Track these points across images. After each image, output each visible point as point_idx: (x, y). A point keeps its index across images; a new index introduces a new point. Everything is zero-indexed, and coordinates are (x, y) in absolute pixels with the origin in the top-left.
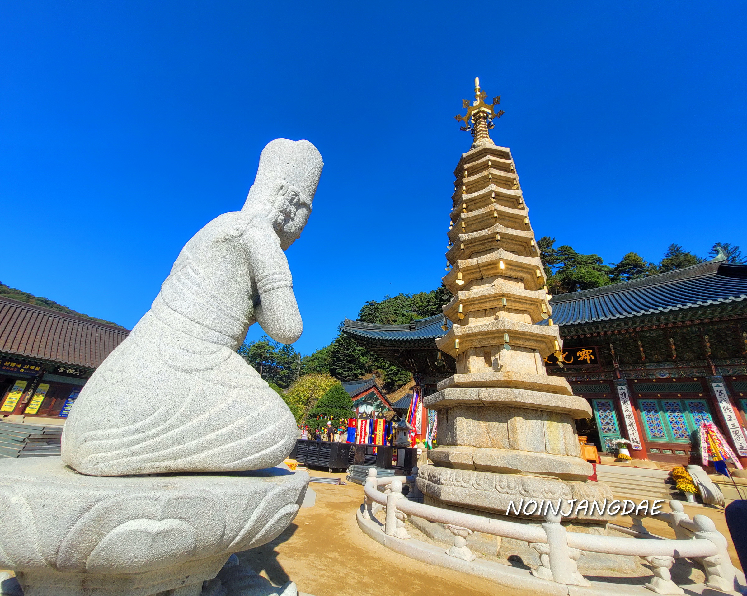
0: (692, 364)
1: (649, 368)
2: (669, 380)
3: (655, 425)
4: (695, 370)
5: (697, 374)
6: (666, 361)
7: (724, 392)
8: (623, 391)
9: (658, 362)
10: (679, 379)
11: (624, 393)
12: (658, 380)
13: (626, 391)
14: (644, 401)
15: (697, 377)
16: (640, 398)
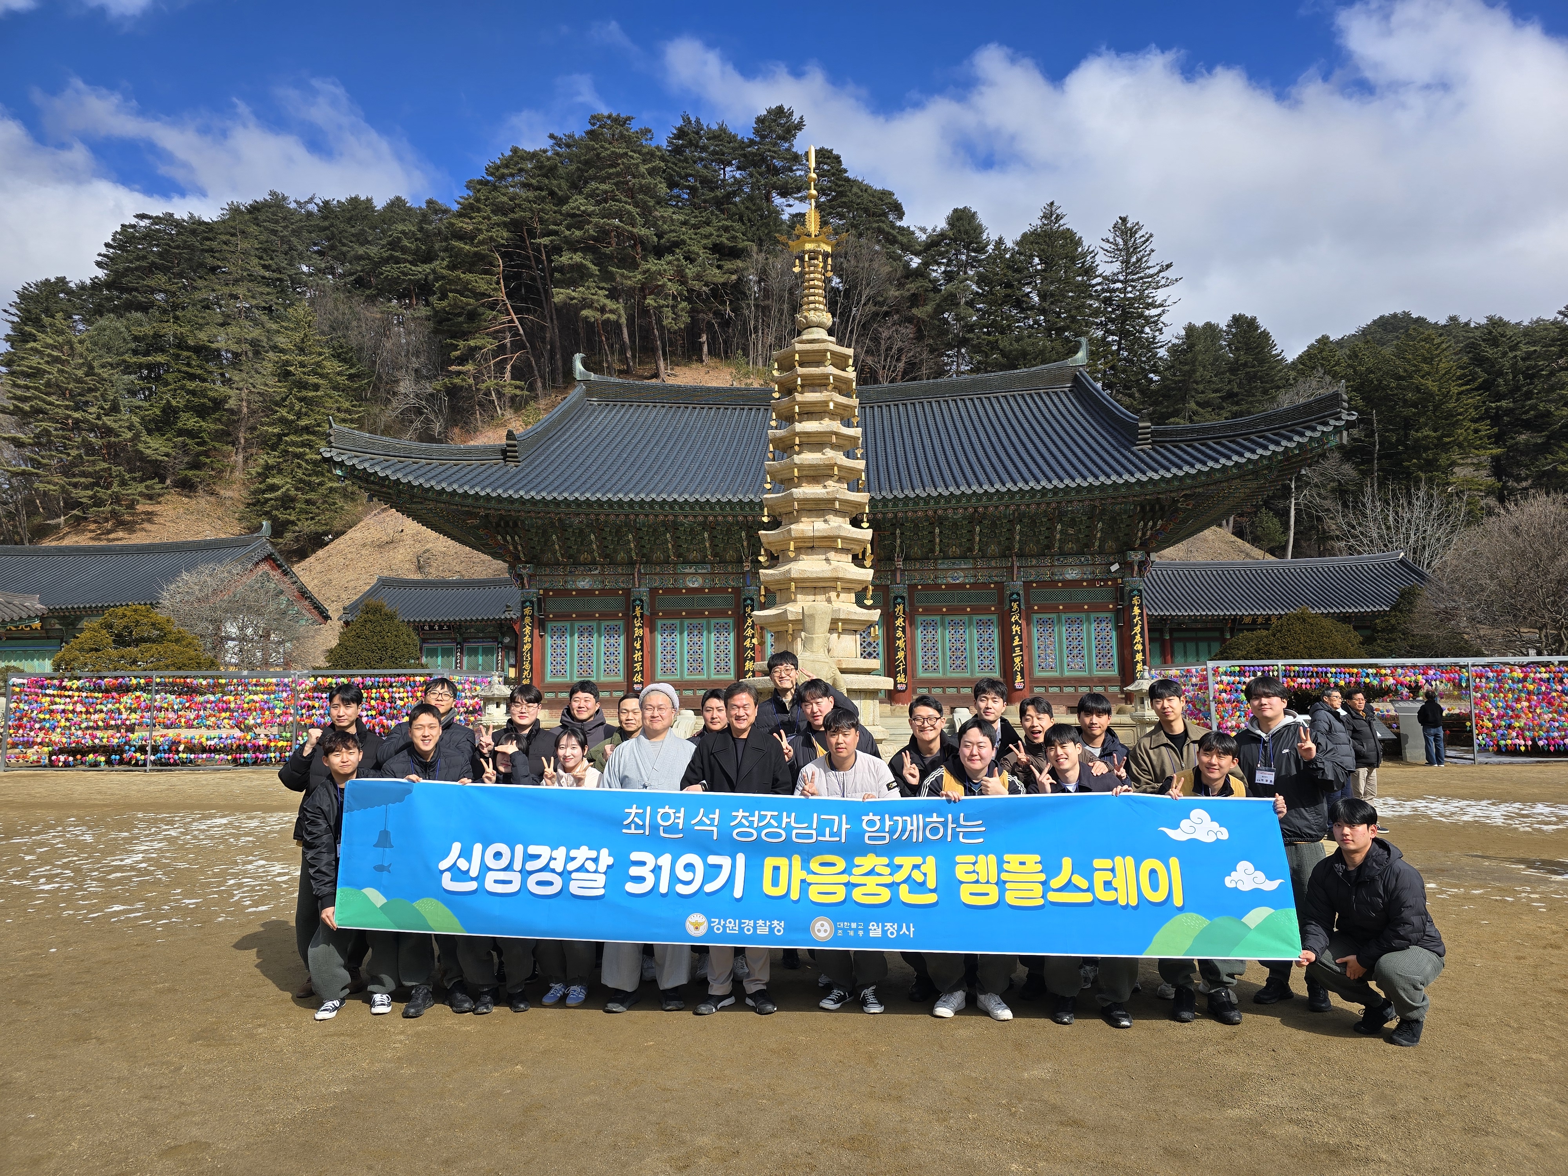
0: (993, 564)
1: (941, 567)
2: (962, 586)
3: (930, 654)
4: (994, 573)
5: (996, 579)
6: (963, 557)
9: (954, 558)
10: (974, 585)
12: (949, 586)
14: (924, 618)
15: (996, 583)
16: (921, 614)
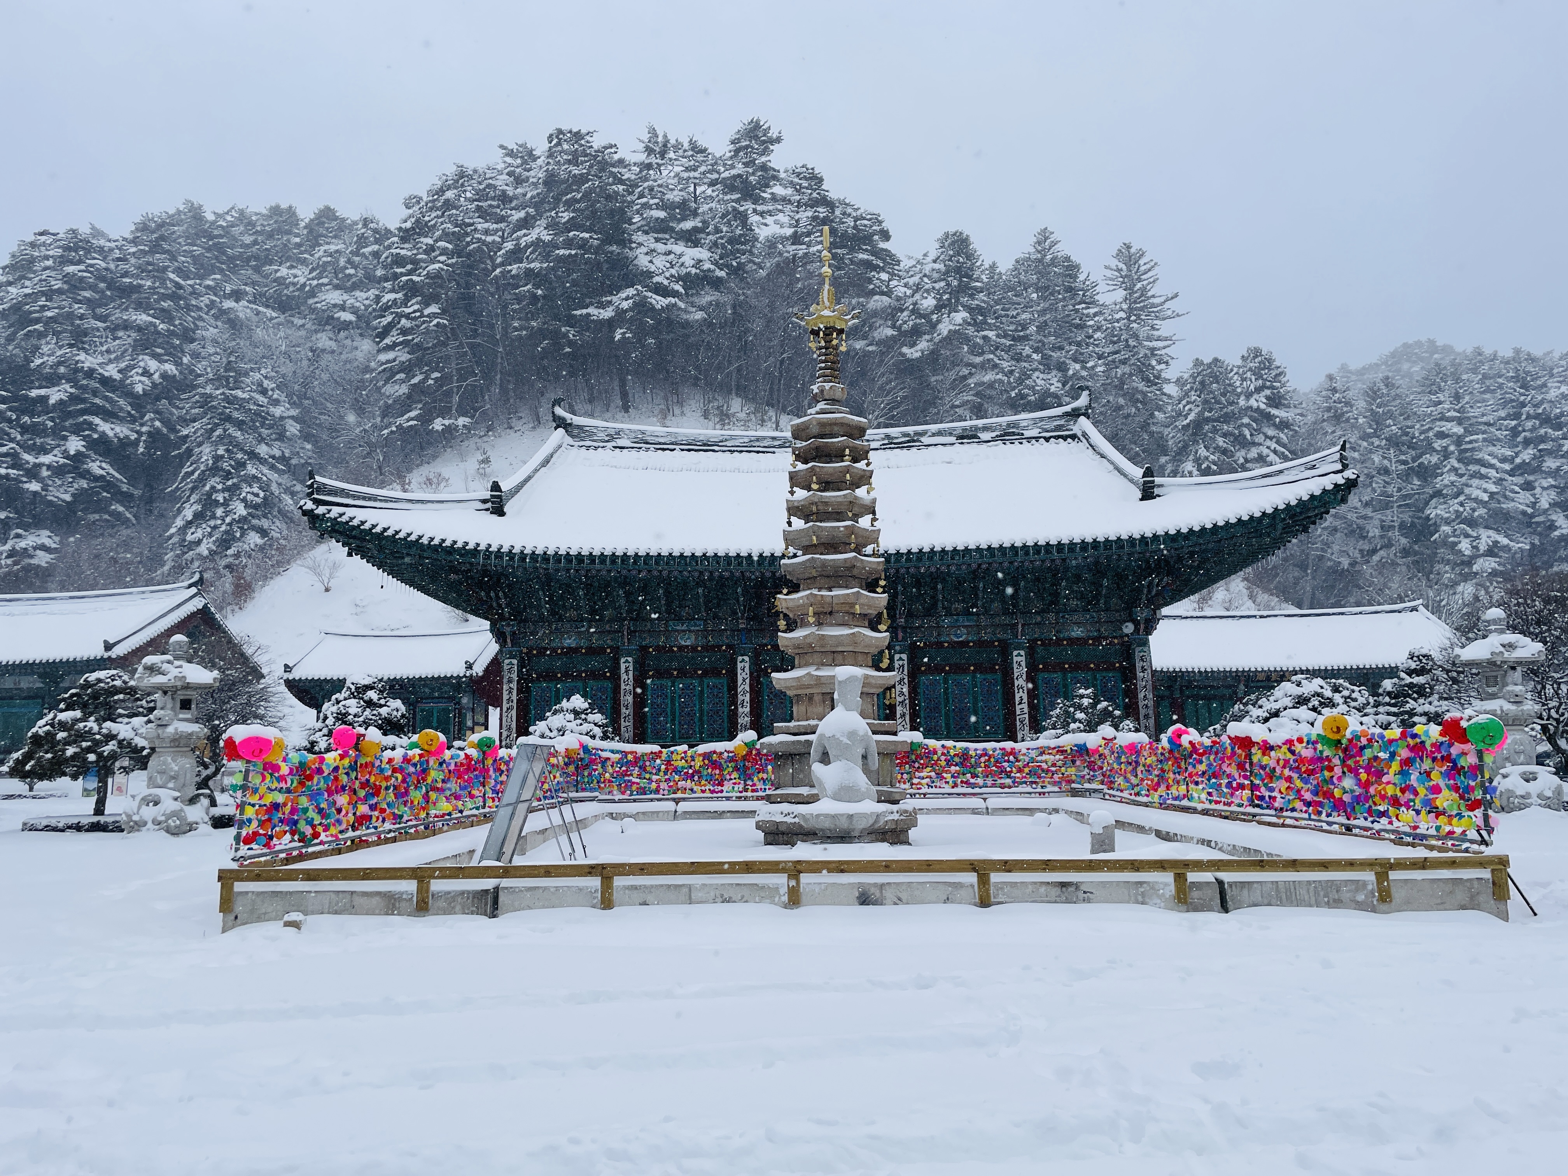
0: (997, 620)
1: (944, 624)
2: (965, 644)
3: (933, 714)
4: (999, 630)
5: (1000, 636)
6: (966, 613)
7: (1023, 664)
8: (901, 663)
9: (957, 614)
10: (977, 643)
11: (903, 666)
12: (951, 644)
13: (906, 662)
14: (927, 677)
15: (999, 641)
16: (924, 673)
